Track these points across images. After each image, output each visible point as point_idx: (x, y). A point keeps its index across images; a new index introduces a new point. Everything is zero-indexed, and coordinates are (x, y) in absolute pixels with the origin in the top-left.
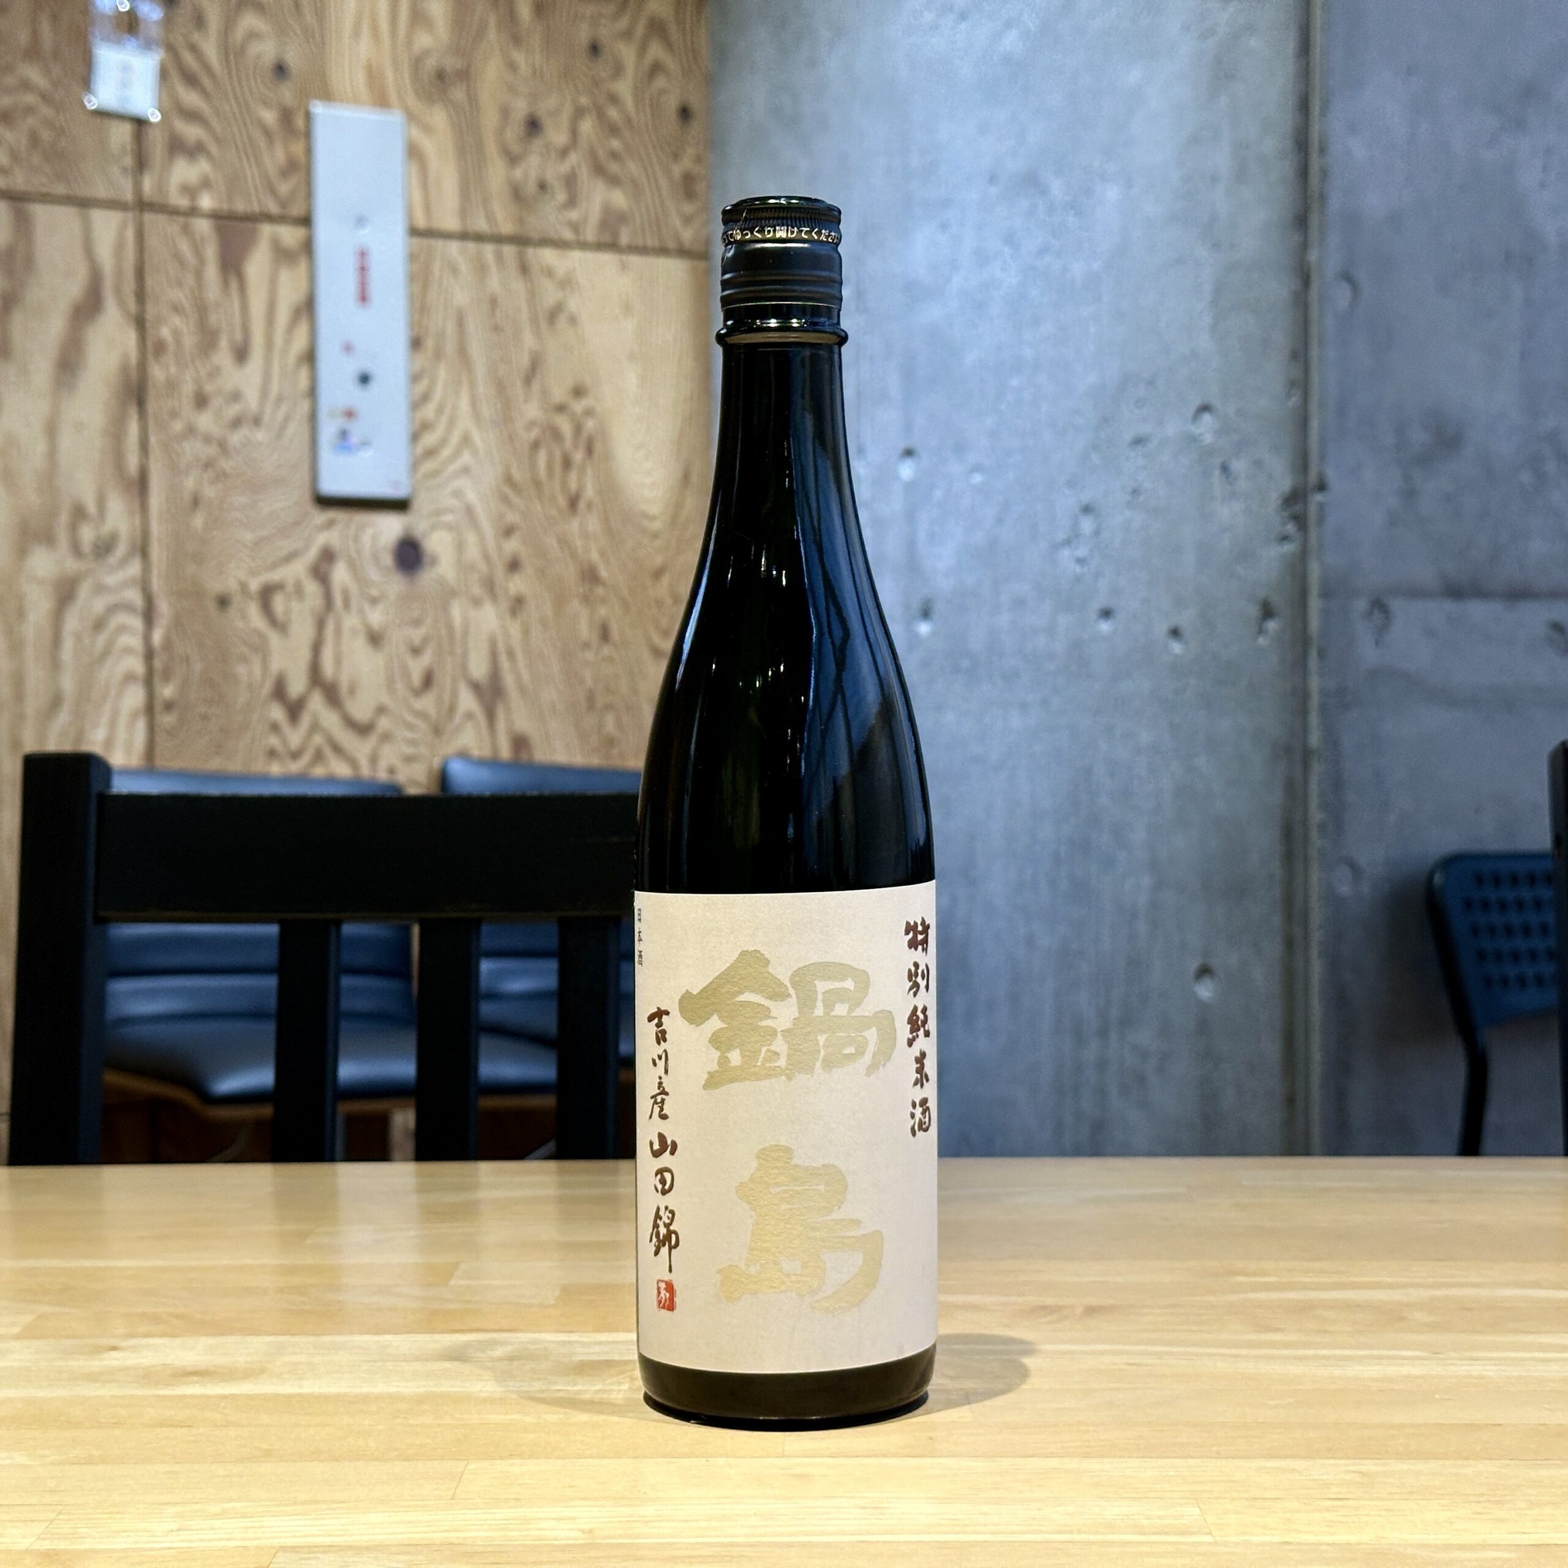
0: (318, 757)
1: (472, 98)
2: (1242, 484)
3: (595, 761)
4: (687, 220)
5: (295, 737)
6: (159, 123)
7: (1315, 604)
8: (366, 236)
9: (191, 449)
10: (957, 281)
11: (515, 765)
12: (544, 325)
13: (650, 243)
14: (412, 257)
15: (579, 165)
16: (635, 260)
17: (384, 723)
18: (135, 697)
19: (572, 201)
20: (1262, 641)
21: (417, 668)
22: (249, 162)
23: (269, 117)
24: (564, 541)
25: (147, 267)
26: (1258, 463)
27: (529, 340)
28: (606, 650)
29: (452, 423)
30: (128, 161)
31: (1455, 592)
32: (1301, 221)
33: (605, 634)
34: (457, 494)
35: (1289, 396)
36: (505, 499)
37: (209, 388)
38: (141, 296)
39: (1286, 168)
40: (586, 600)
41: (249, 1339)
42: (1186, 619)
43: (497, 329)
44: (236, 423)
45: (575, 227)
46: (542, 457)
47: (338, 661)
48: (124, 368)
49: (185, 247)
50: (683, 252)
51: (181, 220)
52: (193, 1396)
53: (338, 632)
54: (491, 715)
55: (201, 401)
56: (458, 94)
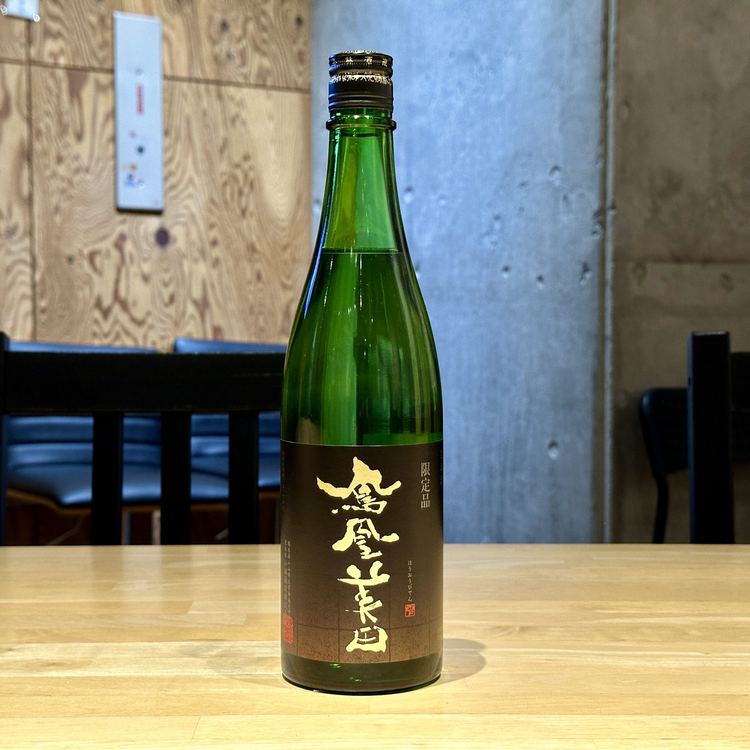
0: (118, 336)
1: (194, 11)
2: (574, 206)
3: (254, 340)
4: (300, 74)
5: (106, 326)
6: (38, 22)
7: (609, 265)
8: (142, 79)
9: (55, 184)
10: (433, 106)
11: (215, 342)
12: (229, 125)
13: (281, 85)
14: (165, 90)
15: (247, 45)
16: (274, 93)
17: (150, 320)
18: (27, 306)
19: (244, 64)
20: (583, 283)
21: (166, 294)
22: (84, 42)
23: (94, 19)
24: (239, 232)
25: (33, 93)
26: (582, 196)
27: (222, 132)
28: (260, 285)
29: (184, 172)
30: (23, 40)
31: (677, 260)
32: (604, 76)
33: (259, 277)
34: (187, 207)
35: (597, 163)
36: (210, 211)
37: (64, 153)
38: (30, 107)
39: (598, 49)
40: (251, 260)
41: (82, 644)
42: (545, 272)
43: (206, 126)
44: (77, 171)
45: (246, 77)
46: (228, 190)
47: (128, 289)
48: (21, 144)
49: (51, 83)
50: (298, 89)
51: (50, 70)
52: (53, 678)
53: (127, 275)
54: (202, 316)
55: (60, 160)
56: (187, 9)
